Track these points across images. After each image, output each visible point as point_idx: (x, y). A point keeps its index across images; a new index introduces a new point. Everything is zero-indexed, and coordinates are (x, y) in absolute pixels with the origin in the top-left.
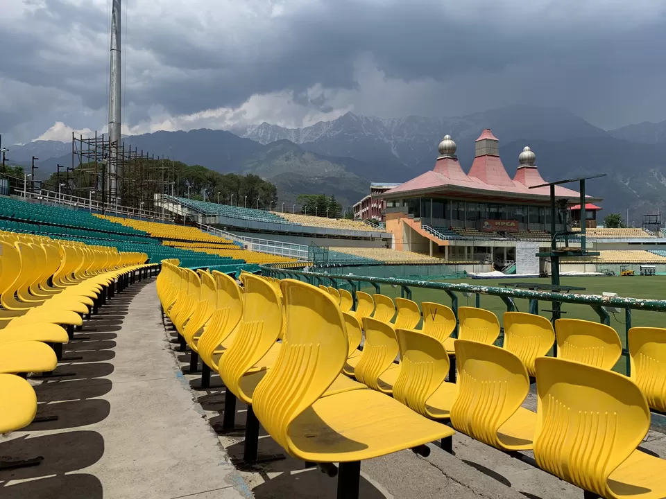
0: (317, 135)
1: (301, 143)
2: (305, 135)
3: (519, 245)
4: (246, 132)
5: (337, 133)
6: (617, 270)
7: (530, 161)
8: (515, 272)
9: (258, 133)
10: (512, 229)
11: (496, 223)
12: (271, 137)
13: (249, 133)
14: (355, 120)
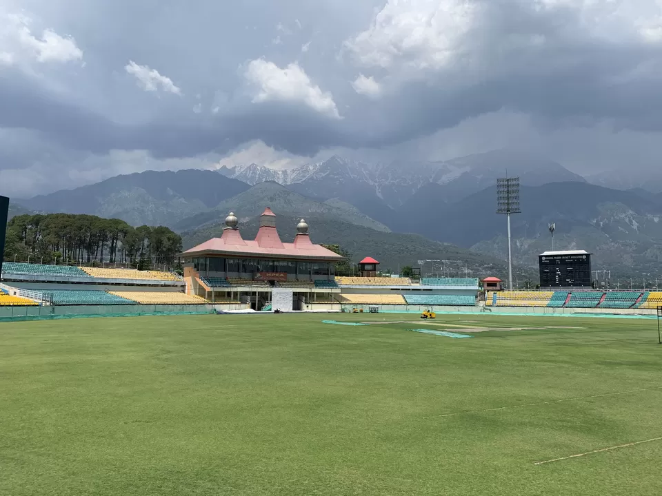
0: (304, 177)
1: (289, 183)
2: (292, 177)
3: (275, 291)
4: (234, 172)
5: (324, 175)
6: (366, 309)
7: (304, 230)
8: (270, 310)
9: (246, 174)
10: (281, 279)
11: (268, 275)
12: (259, 177)
13: (237, 173)
14: (341, 163)
